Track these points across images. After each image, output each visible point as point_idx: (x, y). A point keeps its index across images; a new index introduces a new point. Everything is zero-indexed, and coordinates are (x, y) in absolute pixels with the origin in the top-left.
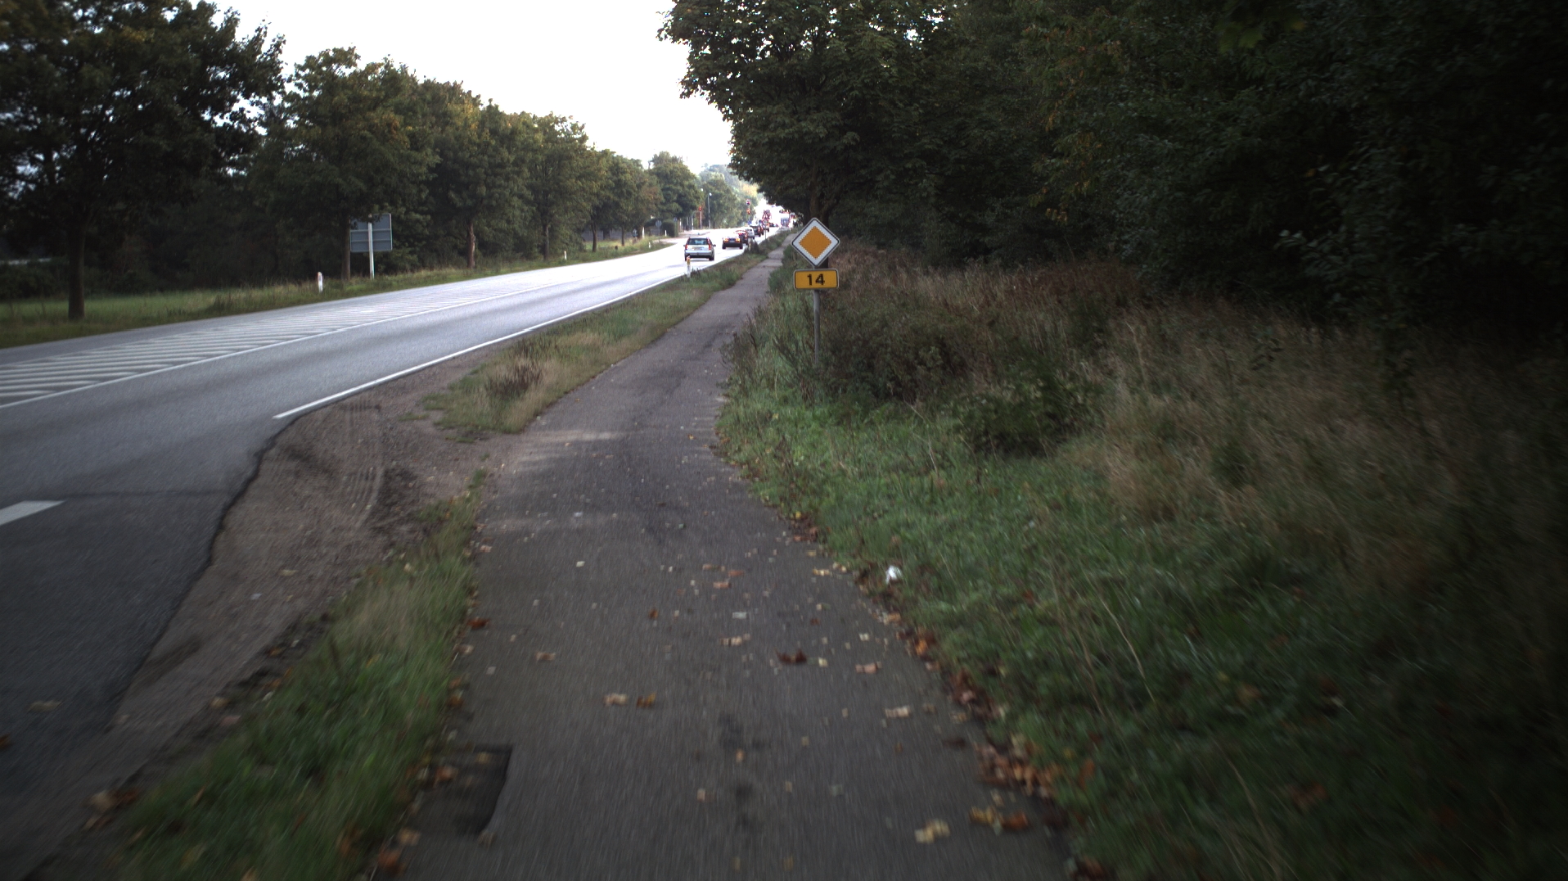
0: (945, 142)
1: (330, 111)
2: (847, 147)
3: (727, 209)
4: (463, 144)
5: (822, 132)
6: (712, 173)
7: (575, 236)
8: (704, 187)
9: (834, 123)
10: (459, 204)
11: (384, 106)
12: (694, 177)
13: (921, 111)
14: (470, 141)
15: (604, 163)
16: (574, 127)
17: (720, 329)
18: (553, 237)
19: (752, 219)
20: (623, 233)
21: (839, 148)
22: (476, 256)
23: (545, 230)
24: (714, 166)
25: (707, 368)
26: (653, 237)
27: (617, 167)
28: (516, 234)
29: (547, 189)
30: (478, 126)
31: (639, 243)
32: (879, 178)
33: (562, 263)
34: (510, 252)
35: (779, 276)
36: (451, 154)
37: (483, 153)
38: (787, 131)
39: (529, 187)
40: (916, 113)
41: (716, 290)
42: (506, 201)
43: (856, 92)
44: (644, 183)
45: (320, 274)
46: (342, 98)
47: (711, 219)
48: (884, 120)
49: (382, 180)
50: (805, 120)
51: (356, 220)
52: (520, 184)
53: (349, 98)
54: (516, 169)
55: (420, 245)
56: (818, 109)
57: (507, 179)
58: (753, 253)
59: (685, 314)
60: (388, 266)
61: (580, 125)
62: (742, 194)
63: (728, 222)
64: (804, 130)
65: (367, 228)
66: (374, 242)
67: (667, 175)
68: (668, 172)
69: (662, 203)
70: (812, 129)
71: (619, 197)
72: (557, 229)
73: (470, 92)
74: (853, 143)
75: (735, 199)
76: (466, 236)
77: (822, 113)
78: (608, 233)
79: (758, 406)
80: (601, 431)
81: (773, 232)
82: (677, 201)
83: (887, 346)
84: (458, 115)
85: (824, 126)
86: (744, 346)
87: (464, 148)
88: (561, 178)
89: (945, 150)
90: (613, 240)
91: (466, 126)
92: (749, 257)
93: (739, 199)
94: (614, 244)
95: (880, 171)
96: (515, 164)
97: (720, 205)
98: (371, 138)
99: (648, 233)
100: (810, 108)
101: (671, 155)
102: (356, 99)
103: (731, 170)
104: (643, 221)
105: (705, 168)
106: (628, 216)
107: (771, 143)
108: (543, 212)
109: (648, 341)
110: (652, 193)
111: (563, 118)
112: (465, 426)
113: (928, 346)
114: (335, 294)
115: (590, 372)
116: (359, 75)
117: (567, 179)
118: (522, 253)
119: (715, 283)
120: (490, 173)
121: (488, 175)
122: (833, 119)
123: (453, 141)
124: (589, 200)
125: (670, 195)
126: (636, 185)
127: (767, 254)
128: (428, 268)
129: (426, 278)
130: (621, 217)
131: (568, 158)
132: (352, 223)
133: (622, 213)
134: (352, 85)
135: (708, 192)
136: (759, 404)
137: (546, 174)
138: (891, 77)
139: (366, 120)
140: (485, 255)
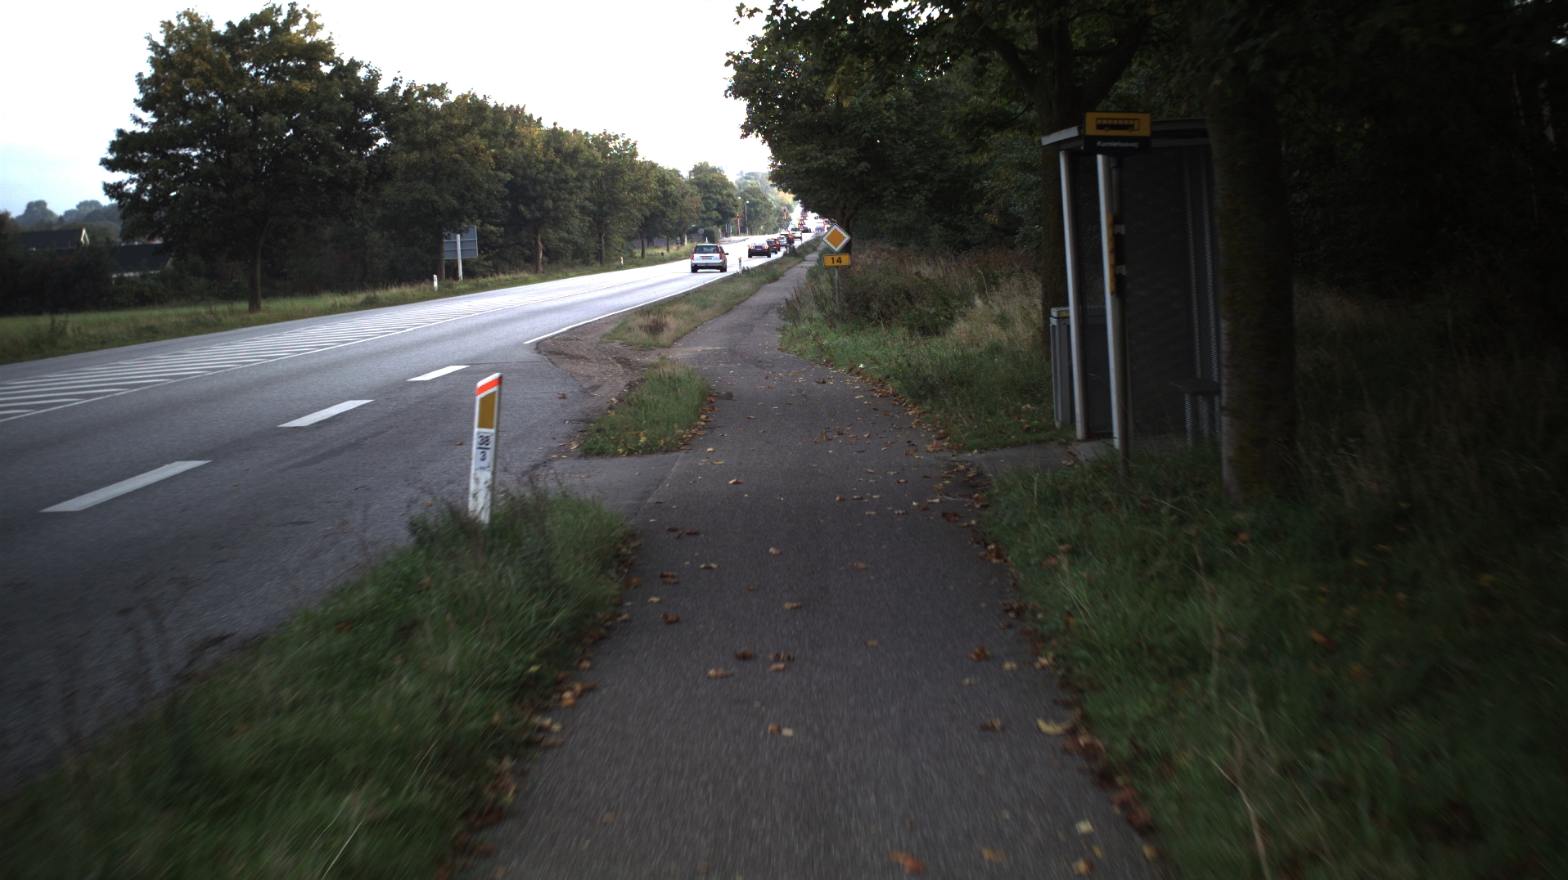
0: (932, 168)
1: (426, 138)
2: (862, 173)
3: (764, 215)
4: (530, 162)
5: (843, 162)
6: (749, 181)
7: (627, 244)
8: (741, 194)
9: (852, 156)
10: (529, 216)
11: (471, 133)
12: (731, 185)
13: (914, 146)
14: (538, 161)
16: (626, 144)
17: (771, 306)
18: (608, 245)
19: (788, 226)
20: (668, 240)
21: (856, 174)
22: (543, 263)
23: (600, 238)
24: (750, 174)
25: (768, 323)
27: (665, 179)
28: (575, 243)
29: (603, 201)
30: (544, 145)
32: (885, 194)
33: (619, 268)
34: (571, 258)
36: (521, 172)
37: (549, 169)
38: (818, 162)
39: (589, 199)
40: (911, 148)
41: (764, 283)
42: (570, 212)
43: (867, 135)
44: (686, 194)
45: (435, 276)
46: (436, 127)
47: (749, 226)
48: (888, 153)
49: (472, 196)
50: (831, 154)
51: (449, 232)
52: (580, 198)
53: (442, 127)
54: (579, 184)
55: (496, 252)
56: (841, 146)
57: (571, 193)
58: (791, 256)
59: (744, 298)
60: (473, 271)
61: (631, 142)
62: (776, 201)
63: (765, 229)
64: (831, 162)
65: (456, 238)
66: (462, 251)
67: (707, 184)
68: (707, 181)
69: (703, 212)
70: (836, 160)
71: (666, 206)
72: (610, 237)
73: (531, 115)
74: (866, 170)
75: (771, 206)
76: (534, 244)
77: (843, 149)
78: (651, 240)
80: (714, 347)
81: (807, 237)
82: (716, 210)
83: (877, 295)
84: (525, 137)
85: (845, 158)
86: (791, 310)
87: (532, 166)
88: (615, 190)
89: (932, 174)
90: (657, 247)
91: (534, 146)
92: (788, 259)
93: (775, 206)
94: (659, 251)
95: (885, 189)
96: (577, 179)
97: (756, 212)
98: (462, 161)
100: (835, 146)
101: (711, 165)
102: (449, 127)
103: (771, 183)
104: (685, 228)
105: (740, 176)
106: (672, 224)
107: (807, 171)
108: (599, 223)
109: (724, 310)
110: (695, 201)
111: (617, 135)
112: (639, 344)
113: (899, 294)
114: (447, 292)
115: (694, 325)
116: (448, 107)
117: (620, 192)
118: (581, 260)
119: (763, 278)
120: (555, 188)
121: (553, 189)
122: (851, 153)
123: (522, 160)
124: (640, 210)
125: (709, 203)
126: (679, 195)
127: (804, 257)
128: (504, 273)
129: (508, 280)
130: (666, 225)
131: (620, 172)
132: (446, 234)
133: (667, 221)
134: (445, 117)
135: (745, 201)
136: (804, 327)
137: (601, 187)
138: (892, 122)
139: (456, 144)
140: (550, 262)
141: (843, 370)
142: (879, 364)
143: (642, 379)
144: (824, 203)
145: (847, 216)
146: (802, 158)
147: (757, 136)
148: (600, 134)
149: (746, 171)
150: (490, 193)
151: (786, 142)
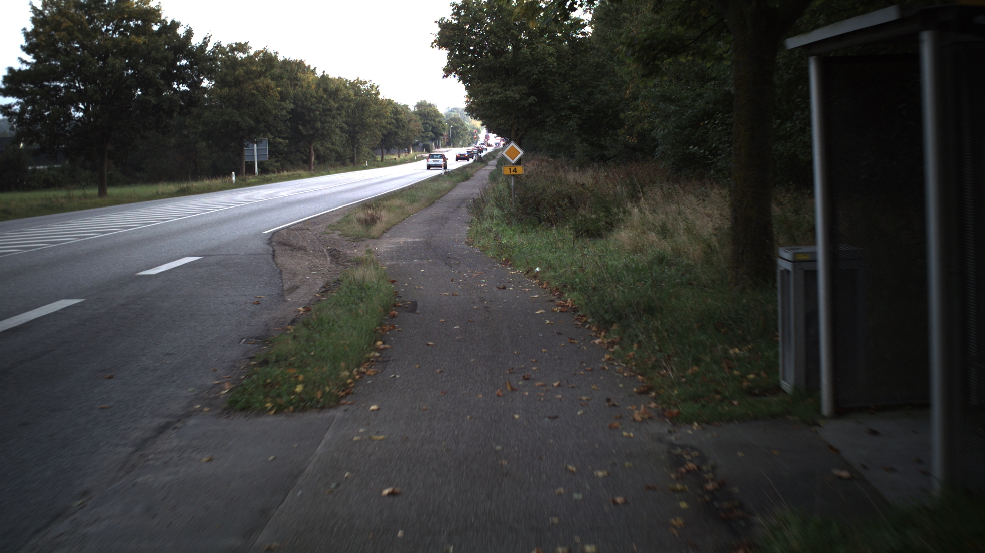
0: (582, 101)
1: (233, 79)
2: (530, 105)
3: (462, 135)
4: (307, 97)
5: (517, 96)
6: (453, 113)
7: (371, 152)
8: (447, 122)
9: (523, 92)
10: (305, 133)
11: (264, 76)
12: (441, 116)
13: (569, 85)
14: (312, 96)
15: (389, 109)
16: (372, 87)
17: (463, 200)
18: (358, 153)
19: (477, 142)
20: (399, 150)
21: (526, 105)
22: (314, 164)
23: (353, 148)
24: (453, 109)
25: (460, 216)
26: (417, 152)
27: (397, 111)
28: (337, 152)
29: (355, 124)
30: (316, 86)
31: (409, 156)
32: (548, 120)
33: (365, 168)
34: (333, 161)
35: (495, 173)
36: (300, 103)
37: (319, 102)
38: (499, 96)
39: (346, 122)
40: (567, 87)
41: (459, 182)
42: (333, 131)
43: (535, 76)
44: (411, 120)
45: (233, 173)
46: (240, 71)
47: (452, 142)
48: (550, 90)
49: (264, 118)
50: (509, 90)
51: (248, 142)
52: (340, 121)
53: (244, 72)
54: (339, 112)
55: (282, 157)
56: (516, 85)
57: (333, 118)
58: (479, 162)
59: (444, 193)
60: (264, 170)
61: (376, 86)
62: (470, 126)
63: (463, 143)
64: (508, 96)
65: (253, 147)
66: (257, 155)
67: (425, 114)
68: (426, 112)
69: (422, 132)
70: (512, 95)
71: (398, 128)
72: (360, 147)
73: (309, 66)
74: (534, 102)
75: (467, 130)
76: (308, 151)
77: (517, 87)
78: (389, 150)
79: (486, 225)
80: (415, 238)
81: (490, 149)
82: (431, 131)
83: (545, 199)
84: (304, 80)
85: (519, 93)
86: (477, 206)
87: (308, 99)
88: (363, 117)
89: (582, 106)
90: (393, 154)
91: (309, 86)
92: (477, 164)
93: (469, 130)
94: (393, 157)
95: (548, 117)
96: (338, 109)
97: (457, 133)
98: (258, 95)
99: (414, 150)
100: (511, 84)
101: (428, 102)
102: (249, 72)
103: (466, 113)
104: (411, 143)
105: (447, 110)
106: (402, 140)
107: (491, 102)
108: (353, 138)
109: (427, 205)
110: (417, 125)
111: (366, 81)
112: (353, 235)
113: (563, 199)
114: (242, 184)
115: (402, 217)
116: (250, 58)
117: (367, 118)
118: (340, 162)
119: (458, 178)
120: (323, 114)
121: (322, 115)
122: (523, 90)
123: (301, 95)
124: (380, 130)
125: (427, 127)
126: (407, 121)
127: (487, 162)
128: (287, 171)
129: (289, 176)
130: (398, 140)
131: (367, 105)
132: (246, 144)
133: (399, 138)
134: (247, 64)
135: (450, 125)
136: (487, 225)
137: (355, 115)
138: (554, 67)
139: (254, 84)
140: (319, 163)
141: (520, 271)
142: (555, 270)
143: (338, 280)
144: (502, 126)
145: (519, 136)
146: (487, 92)
147: (455, 76)
148: (355, 80)
149: (451, 107)
150: (276, 116)
151: (476, 81)
